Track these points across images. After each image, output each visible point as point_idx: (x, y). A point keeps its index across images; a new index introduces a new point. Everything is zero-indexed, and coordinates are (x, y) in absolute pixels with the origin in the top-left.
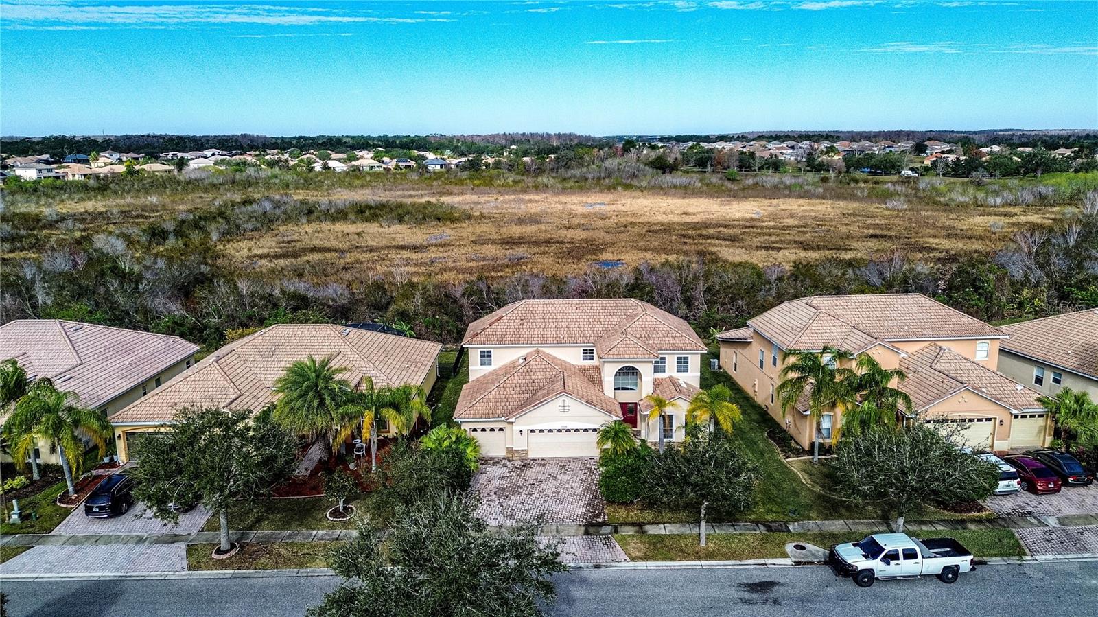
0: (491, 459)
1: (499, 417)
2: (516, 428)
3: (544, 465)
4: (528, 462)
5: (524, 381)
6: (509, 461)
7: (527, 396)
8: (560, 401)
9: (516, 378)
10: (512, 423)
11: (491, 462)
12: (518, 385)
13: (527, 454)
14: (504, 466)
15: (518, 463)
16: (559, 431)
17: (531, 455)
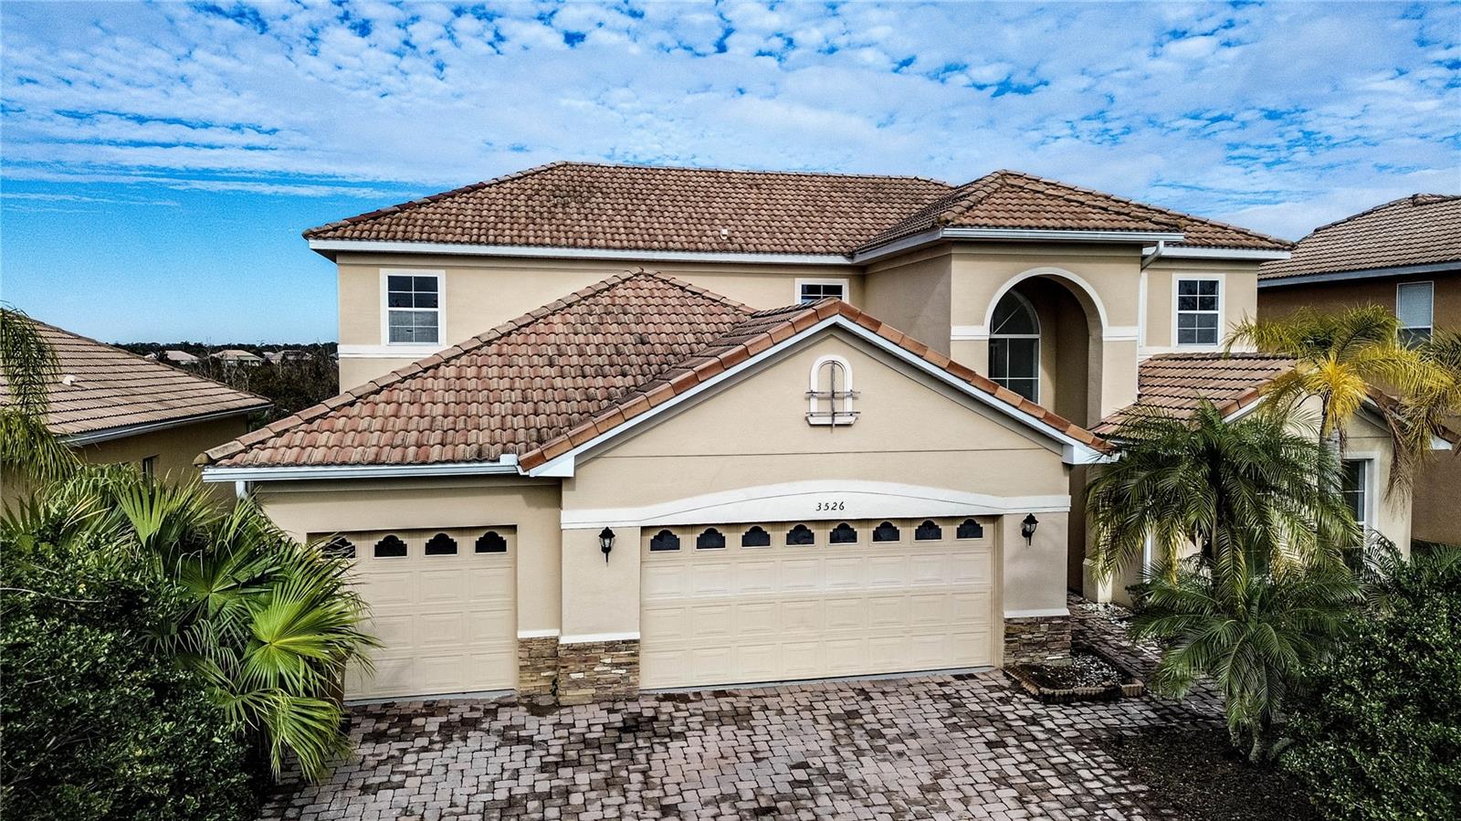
0: (431, 709)
1: (480, 457)
2: (580, 516)
3: (741, 718)
4: (646, 707)
5: (599, 339)
6: (536, 710)
7: (619, 381)
8: (813, 368)
9: (559, 328)
10: (555, 487)
11: (433, 724)
12: (571, 350)
13: (632, 666)
14: (510, 737)
15: (590, 718)
16: (800, 534)
17: (656, 675)
